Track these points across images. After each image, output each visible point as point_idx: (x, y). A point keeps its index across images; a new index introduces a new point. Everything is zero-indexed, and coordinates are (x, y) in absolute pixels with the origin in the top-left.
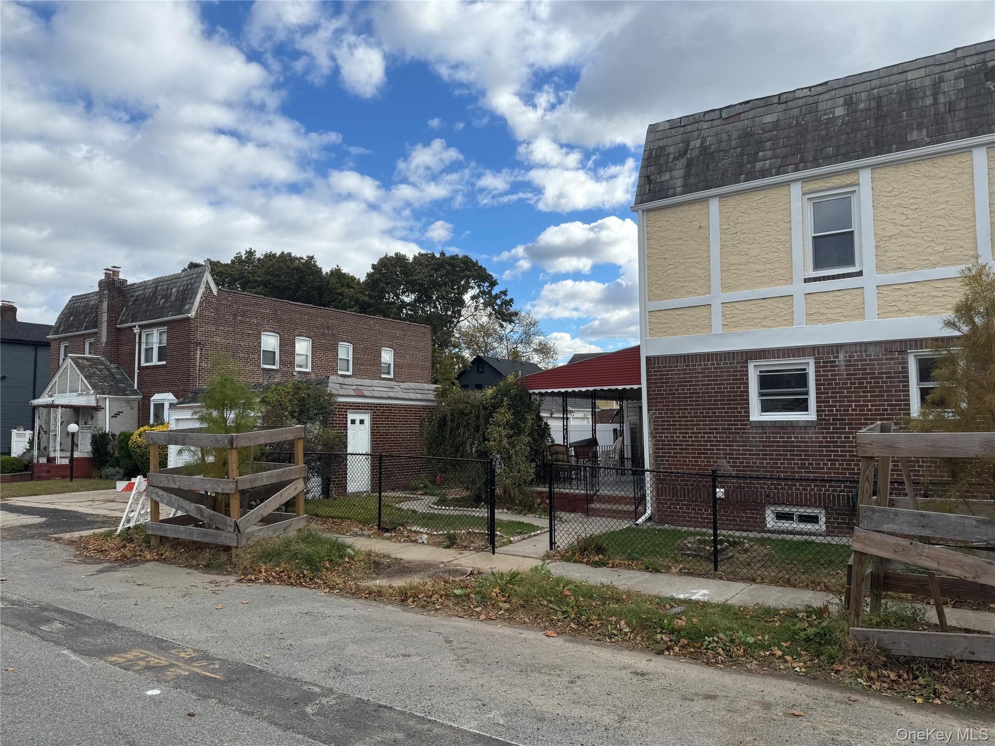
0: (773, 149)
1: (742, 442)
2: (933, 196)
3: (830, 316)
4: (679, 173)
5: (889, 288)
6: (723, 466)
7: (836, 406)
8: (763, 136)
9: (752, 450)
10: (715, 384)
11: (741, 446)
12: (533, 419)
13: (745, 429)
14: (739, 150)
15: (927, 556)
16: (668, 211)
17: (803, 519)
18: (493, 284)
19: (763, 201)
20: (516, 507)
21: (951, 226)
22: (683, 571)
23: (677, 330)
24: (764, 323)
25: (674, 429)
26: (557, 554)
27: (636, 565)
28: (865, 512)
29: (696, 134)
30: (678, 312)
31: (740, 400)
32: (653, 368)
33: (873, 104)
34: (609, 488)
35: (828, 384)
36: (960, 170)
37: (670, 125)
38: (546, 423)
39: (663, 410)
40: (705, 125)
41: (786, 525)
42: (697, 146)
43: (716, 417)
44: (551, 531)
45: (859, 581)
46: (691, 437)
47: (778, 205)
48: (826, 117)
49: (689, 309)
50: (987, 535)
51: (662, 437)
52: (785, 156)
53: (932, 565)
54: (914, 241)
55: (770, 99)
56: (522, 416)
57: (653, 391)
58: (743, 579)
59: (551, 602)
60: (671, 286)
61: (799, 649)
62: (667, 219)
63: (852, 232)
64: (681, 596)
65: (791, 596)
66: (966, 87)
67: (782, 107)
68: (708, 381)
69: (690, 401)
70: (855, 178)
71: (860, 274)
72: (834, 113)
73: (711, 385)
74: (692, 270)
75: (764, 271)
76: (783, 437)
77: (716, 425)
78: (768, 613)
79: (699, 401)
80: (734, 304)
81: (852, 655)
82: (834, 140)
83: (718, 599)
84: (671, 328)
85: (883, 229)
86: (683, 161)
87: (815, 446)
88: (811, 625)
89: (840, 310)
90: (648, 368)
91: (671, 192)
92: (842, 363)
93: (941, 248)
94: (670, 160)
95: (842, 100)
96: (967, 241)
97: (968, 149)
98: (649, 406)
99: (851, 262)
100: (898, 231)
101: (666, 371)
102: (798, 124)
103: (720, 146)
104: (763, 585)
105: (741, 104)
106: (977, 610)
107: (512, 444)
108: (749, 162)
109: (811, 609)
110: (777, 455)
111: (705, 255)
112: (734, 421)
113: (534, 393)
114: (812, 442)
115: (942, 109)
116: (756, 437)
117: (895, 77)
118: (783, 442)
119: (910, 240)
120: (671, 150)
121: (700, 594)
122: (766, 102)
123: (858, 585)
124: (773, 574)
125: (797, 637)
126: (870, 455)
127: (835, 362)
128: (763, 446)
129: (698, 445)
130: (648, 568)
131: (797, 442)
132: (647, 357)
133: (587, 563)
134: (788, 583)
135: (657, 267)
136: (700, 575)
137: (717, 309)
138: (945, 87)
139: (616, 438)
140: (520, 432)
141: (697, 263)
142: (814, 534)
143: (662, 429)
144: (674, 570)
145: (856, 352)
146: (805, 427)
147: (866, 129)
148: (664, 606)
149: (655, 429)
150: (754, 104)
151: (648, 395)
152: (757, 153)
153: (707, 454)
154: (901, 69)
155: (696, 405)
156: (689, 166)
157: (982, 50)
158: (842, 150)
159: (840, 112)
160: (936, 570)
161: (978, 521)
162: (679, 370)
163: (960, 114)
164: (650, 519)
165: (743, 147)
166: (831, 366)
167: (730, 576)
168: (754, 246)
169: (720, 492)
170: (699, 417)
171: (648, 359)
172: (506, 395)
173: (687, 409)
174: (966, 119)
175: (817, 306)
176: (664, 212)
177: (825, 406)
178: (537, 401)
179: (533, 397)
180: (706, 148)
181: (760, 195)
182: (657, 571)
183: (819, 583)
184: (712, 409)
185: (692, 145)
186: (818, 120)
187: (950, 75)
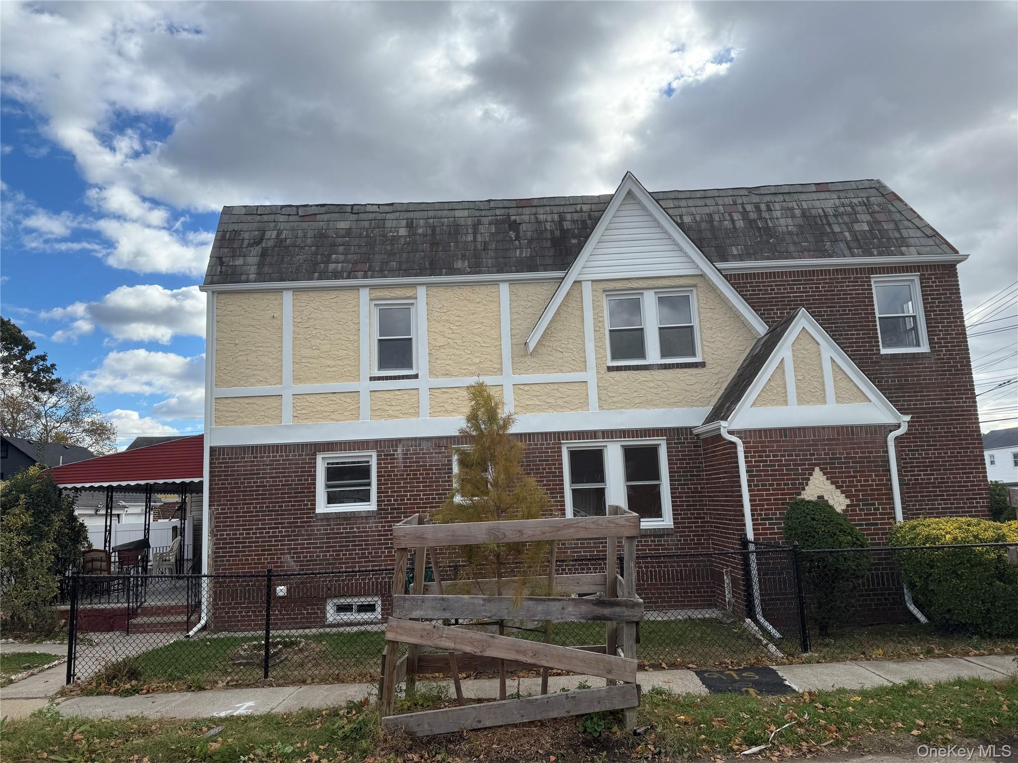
0: (345, 254)
1: (307, 535)
2: (472, 317)
3: (391, 412)
4: (253, 260)
5: (438, 391)
6: (287, 562)
7: (393, 496)
8: (336, 240)
9: (316, 543)
10: (283, 477)
11: (305, 540)
12: (62, 520)
13: (310, 522)
14: (313, 248)
15: (446, 637)
16: (239, 296)
17: (363, 608)
18: (28, 346)
19: (335, 300)
20: (27, 634)
21: (484, 343)
22: (231, 683)
23: (246, 419)
24: (333, 416)
25: (237, 526)
26: (75, 689)
27: (177, 686)
28: (398, 602)
29: (272, 225)
30: (248, 401)
31: (307, 492)
32: (217, 459)
33: (429, 232)
34: (160, 597)
35: (388, 476)
36: (490, 299)
37: (246, 211)
38: (82, 524)
39: (226, 505)
40: (282, 218)
41: (346, 617)
42: (273, 237)
43: (282, 510)
44: (71, 658)
45: (391, 670)
46: (256, 533)
47: (348, 306)
48: (391, 234)
49: (260, 398)
50: (491, 612)
51: (223, 535)
52: (355, 263)
53: (449, 644)
54: (458, 352)
55: (343, 207)
56: (46, 517)
57: (216, 484)
58: (293, 683)
59: (53, 753)
60: (241, 373)
61: (336, 749)
62: (239, 304)
63: (411, 339)
64: (223, 714)
65: (337, 693)
66: (496, 233)
67: (355, 217)
68: (276, 473)
69: (256, 495)
70: (414, 292)
71: (416, 376)
72: (398, 232)
73: (279, 477)
74: (264, 359)
75: (334, 366)
76: (346, 529)
77: (282, 519)
78: (311, 715)
79: (265, 494)
80: (305, 396)
81: (382, 745)
82: (398, 256)
83: (263, 710)
84: (240, 417)
85: (435, 340)
86: (257, 250)
87: (375, 536)
88: (349, 722)
89: (399, 408)
90: (211, 459)
91: (244, 277)
92: (400, 456)
93: (477, 360)
94: (245, 246)
95: (404, 223)
96: (495, 356)
97: (496, 283)
98: (210, 501)
99: (409, 365)
100: (446, 343)
101: (232, 463)
102: (367, 236)
103: (295, 242)
104: (313, 686)
105: (317, 206)
106: (492, 678)
107: (29, 554)
108: (323, 262)
109: (352, 704)
110: (340, 546)
111: (278, 345)
112: (301, 514)
113: (66, 489)
114: (372, 531)
115: (479, 247)
116: (320, 530)
117: (446, 212)
118: (346, 533)
119: (456, 351)
120: (246, 235)
121: (245, 707)
122: (340, 209)
123: (391, 674)
124: (323, 672)
125: (336, 737)
126: (404, 546)
127: (394, 455)
128: (327, 538)
129: (262, 542)
130: (190, 687)
131: (359, 532)
132: (211, 448)
133: (115, 694)
134: (339, 679)
135: (226, 352)
136: (249, 685)
137: (287, 401)
138: (482, 229)
139: (175, 536)
140: (42, 536)
141: (270, 352)
142: (372, 623)
143: (224, 526)
144: (220, 684)
145: (412, 446)
146: (367, 517)
147: (423, 251)
148: (201, 730)
149: (216, 526)
150: (329, 209)
151: (210, 489)
152: (330, 255)
153: (271, 550)
154: (451, 207)
155: (262, 499)
156: (264, 254)
157: (507, 206)
158: (404, 267)
159: (403, 232)
160: (454, 649)
161: (484, 600)
162: (246, 462)
163: (491, 253)
164: (204, 628)
165: (318, 247)
166: (391, 459)
167: (281, 681)
168: (325, 342)
169: (281, 590)
170: (265, 511)
171: (212, 449)
172: (24, 492)
173: (252, 504)
174: (496, 258)
175: (380, 403)
176: (235, 296)
177: (385, 497)
178: (69, 497)
179: (64, 493)
180: (281, 241)
181: (333, 294)
182: (201, 689)
183: (366, 675)
184: (278, 502)
185: (268, 235)
186: (385, 236)
187: (485, 220)
